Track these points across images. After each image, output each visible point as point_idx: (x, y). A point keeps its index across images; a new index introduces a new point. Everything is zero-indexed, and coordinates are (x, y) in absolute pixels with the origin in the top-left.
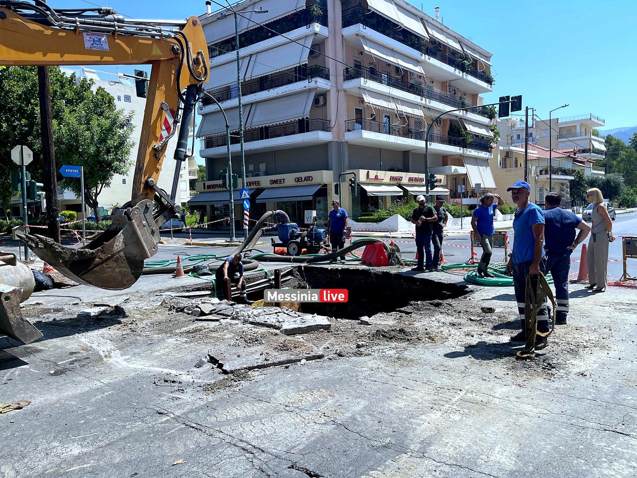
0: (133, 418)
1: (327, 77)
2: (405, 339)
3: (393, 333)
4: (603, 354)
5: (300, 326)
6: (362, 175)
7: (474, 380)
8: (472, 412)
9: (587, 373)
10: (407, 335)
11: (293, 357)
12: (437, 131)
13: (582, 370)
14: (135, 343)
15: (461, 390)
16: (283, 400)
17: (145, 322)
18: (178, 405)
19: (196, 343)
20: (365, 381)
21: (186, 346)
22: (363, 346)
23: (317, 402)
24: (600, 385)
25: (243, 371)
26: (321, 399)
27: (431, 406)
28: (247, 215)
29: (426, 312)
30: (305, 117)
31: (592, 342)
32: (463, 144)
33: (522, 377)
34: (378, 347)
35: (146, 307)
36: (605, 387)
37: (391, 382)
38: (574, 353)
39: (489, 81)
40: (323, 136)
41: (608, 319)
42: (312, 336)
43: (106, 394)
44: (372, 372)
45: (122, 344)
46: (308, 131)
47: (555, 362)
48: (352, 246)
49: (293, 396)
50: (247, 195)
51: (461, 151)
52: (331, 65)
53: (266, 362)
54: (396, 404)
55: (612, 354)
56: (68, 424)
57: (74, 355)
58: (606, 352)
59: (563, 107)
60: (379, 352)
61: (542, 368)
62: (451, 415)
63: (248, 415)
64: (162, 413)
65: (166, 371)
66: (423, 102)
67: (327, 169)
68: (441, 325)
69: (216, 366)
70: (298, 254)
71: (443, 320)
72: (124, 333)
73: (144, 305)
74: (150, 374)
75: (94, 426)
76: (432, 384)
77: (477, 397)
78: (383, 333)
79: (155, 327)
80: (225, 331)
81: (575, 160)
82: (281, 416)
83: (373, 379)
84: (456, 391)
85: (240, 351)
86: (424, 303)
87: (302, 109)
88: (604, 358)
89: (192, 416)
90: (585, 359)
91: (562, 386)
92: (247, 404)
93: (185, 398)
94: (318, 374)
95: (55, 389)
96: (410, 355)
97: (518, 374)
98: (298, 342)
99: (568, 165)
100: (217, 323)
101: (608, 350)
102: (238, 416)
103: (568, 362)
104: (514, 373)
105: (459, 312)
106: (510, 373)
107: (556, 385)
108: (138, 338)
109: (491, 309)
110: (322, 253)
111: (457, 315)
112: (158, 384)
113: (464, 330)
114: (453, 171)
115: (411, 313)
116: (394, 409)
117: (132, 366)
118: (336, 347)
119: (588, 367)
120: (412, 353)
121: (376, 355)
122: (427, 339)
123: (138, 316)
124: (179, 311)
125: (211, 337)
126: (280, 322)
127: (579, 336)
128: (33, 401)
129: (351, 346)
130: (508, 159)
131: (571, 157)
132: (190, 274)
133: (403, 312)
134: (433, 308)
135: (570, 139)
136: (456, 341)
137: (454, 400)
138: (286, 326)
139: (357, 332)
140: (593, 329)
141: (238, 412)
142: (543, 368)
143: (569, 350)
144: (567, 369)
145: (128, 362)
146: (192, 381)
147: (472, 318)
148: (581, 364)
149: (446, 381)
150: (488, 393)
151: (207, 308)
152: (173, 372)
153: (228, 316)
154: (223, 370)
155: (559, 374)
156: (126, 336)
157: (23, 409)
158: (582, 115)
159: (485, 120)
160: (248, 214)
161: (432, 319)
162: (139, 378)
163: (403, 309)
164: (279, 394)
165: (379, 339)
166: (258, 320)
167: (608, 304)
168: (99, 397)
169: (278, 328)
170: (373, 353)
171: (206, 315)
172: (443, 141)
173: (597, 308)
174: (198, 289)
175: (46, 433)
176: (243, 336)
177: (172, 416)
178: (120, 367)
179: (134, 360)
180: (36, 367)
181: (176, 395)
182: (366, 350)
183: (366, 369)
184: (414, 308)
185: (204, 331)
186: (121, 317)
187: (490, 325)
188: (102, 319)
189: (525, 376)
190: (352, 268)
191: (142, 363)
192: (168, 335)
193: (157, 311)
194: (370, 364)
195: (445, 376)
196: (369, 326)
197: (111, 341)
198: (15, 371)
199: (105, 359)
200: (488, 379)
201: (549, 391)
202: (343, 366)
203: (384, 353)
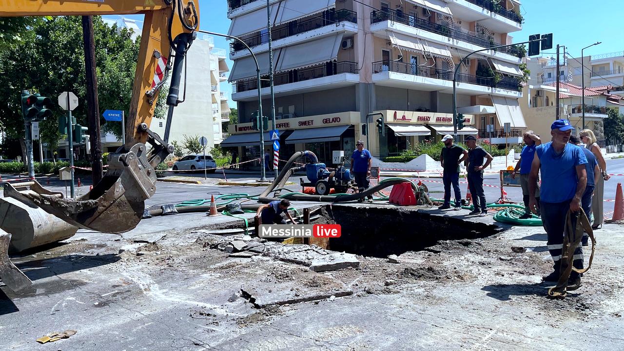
0: (171, 348)
1: (354, 21)
2: (433, 278)
3: (421, 272)
5: (330, 263)
6: (389, 115)
7: (505, 319)
9: (621, 313)
10: (435, 274)
11: (322, 294)
12: (465, 71)
13: (617, 310)
14: (172, 277)
15: (491, 329)
16: (313, 335)
17: (181, 258)
18: (213, 337)
19: (229, 278)
20: (394, 318)
21: (220, 281)
22: (391, 284)
23: (347, 337)
25: (275, 305)
26: (350, 335)
27: (461, 344)
28: (277, 156)
29: (455, 251)
30: (333, 60)
32: (492, 84)
33: (554, 317)
34: (406, 285)
35: (182, 244)
37: (420, 320)
38: (608, 293)
39: (518, 20)
40: (350, 78)
42: (341, 273)
43: (146, 324)
44: (401, 309)
45: (160, 278)
46: (335, 73)
47: (589, 302)
48: (379, 186)
49: (323, 331)
50: (277, 136)
51: (490, 91)
52: (358, 8)
53: (296, 298)
54: (425, 342)
57: (117, 288)
59: (595, 44)
60: (407, 290)
63: (279, 348)
64: (198, 345)
65: (201, 304)
66: (451, 42)
67: (354, 109)
68: (470, 264)
69: (248, 301)
70: (326, 194)
71: (472, 259)
72: (162, 268)
73: (180, 242)
74: (186, 307)
76: (461, 322)
77: (508, 336)
78: (412, 272)
79: (191, 263)
80: (256, 267)
81: (608, 98)
83: (402, 316)
84: (486, 330)
85: (272, 286)
86: (453, 242)
87: (330, 52)
89: (226, 348)
90: (620, 300)
91: (596, 326)
92: (278, 338)
93: (220, 330)
94: (347, 310)
95: (98, 320)
96: (438, 293)
97: (551, 315)
98: (327, 279)
99: (602, 103)
100: (249, 260)
103: (602, 302)
104: (546, 313)
105: (489, 252)
106: (542, 313)
107: (589, 325)
108: (175, 272)
109: (522, 248)
110: (350, 192)
111: (487, 255)
112: (194, 316)
113: (493, 270)
114: (481, 111)
115: (440, 252)
116: (423, 346)
117: (170, 299)
118: (365, 284)
119: (622, 308)
120: (440, 291)
121: (405, 293)
122: (456, 278)
123: (175, 252)
124: (213, 248)
125: (243, 273)
126: (309, 259)
127: (614, 277)
128: (79, 331)
129: (380, 284)
130: (538, 98)
131: (606, 95)
132: (223, 212)
133: (432, 251)
134: (462, 247)
135: (603, 77)
136: (485, 281)
137: (484, 339)
138: (315, 263)
139: (386, 270)
141: (270, 345)
142: (576, 309)
143: (604, 291)
144: (601, 309)
145: (166, 295)
146: (225, 314)
147: (502, 257)
148: (616, 304)
149: (476, 320)
150: (520, 332)
151: (239, 245)
152: (208, 306)
153: (260, 252)
154: (255, 304)
155: (593, 314)
156: (163, 271)
157: (70, 338)
158: (615, 53)
159: (514, 59)
160: (278, 154)
161: (461, 258)
162: (177, 311)
163: (431, 248)
164: (309, 328)
165: (407, 277)
166: (288, 257)
168: (140, 328)
169: (308, 265)
171: (238, 251)
172: (471, 81)
174: (231, 227)
176: (274, 272)
177: (208, 347)
178: (158, 299)
179: (172, 294)
180: (82, 299)
181: (211, 327)
182: (394, 288)
183: (395, 306)
184: (443, 247)
185: (237, 267)
186: (159, 253)
187: (522, 264)
188: (142, 254)
189: (558, 316)
190: (379, 207)
191: (179, 296)
192: (203, 270)
193: (193, 247)
194: (398, 302)
195: (475, 315)
196: (397, 265)
197: (150, 275)
198: (62, 303)
199: (145, 292)
200: (520, 319)
201: (582, 331)
202: (371, 303)
203: (413, 291)
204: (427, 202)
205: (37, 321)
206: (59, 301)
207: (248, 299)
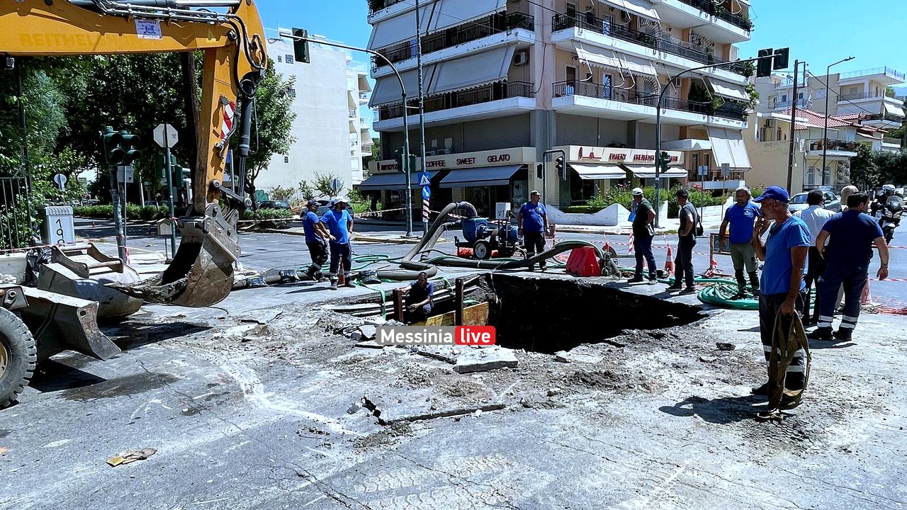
0: (268, 481)
2: (610, 386)
3: (596, 377)
4: (877, 419)
5: (479, 362)
6: (573, 152)
7: (697, 452)
8: (690, 499)
9: (852, 448)
10: (614, 381)
11: (465, 407)
12: (674, 93)
13: (846, 442)
14: (281, 374)
15: (678, 466)
16: (449, 467)
17: (296, 346)
18: (322, 465)
19: (352, 379)
20: (554, 446)
21: (341, 382)
22: (556, 393)
23: (491, 472)
24: (870, 468)
25: (404, 422)
26: (496, 469)
27: (637, 488)
28: (426, 205)
29: (644, 346)
30: (502, 80)
31: (863, 400)
32: (708, 110)
33: (762, 450)
34: (575, 396)
35: (300, 326)
36: (877, 472)
37: (587, 449)
38: (836, 415)
39: (746, 26)
40: (524, 104)
41: (888, 366)
42: (492, 375)
43: (242, 444)
44: (565, 432)
45: (269, 375)
46: (505, 97)
47: (809, 429)
48: (554, 250)
49: (462, 462)
50: (427, 180)
51: (705, 120)
53: (432, 412)
54: (591, 482)
55: (890, 419)
56: (196, 484)
57: (213, 388)
58: (882, 416)
59: (846, 60)
60: (576, 403)
61: (791, 438)
62: (661, 503)
63: (404, 485)
64: (302, 476)
65: (313, 416)
66: (657, 56)
68: (661, 366)
69: (372, 413)
70: (486, 257)
71: (664, 359)
72: (271, 361)
73: (298, 323)
74: (295, 420)
75: (224, 489)
76: (641, 454)
77: (700, 477)
78: (583, 377)
79: (307, 354)
80: (388, 363)
82: (443, 491)
83: (564, 443)
84: (672, 467)
85: (403, 394)
86: (642, 333)
87: (498, 70)
88: (879, 426)
89: (337, 482)
90: (852, 426)
91: (816, 466)
92: (404, 469)
93: (332, 456)
94: (495, 432)
95: (186, 434)
96: (616, 410)
97: (757, 446)
98: (474, 385)
100: (381, 351)
101: (885, 413)
102: (391, 487)
103: (827, 429)
104: (752, 444)
105: (687, 348)
106: (746, 442)
107: (806, 464)
108: (287, 368)
109: (730, 344)
110: (517, 257)
111: (684, 352)
112: (303, 434)
113: (690, 376)
114: (693, 147)
115: (623, 346)
116: (587, 490)
117: (275, 407)
118: (522, 394)
119: (854, 438)
120: (619, 406)
121: (572, 407)
122: (640, 386)
123: (289, 338)
124: (338, 333)
125: (371, 371)
126: (455, 355)
127: (847, 390)
128: (159, 449)
129: (541, 393)
130: (768, 129)
133: (613, 344)
134: (652, 340)
136: (678, 392)
138: (461, 362)
139: (551, 372)
140: (867, 380)
141: (392, 481)
143: (830, 411)
144: (825, 440)
145: (271, 401)
146: (341, 433)
147: (703, 358)
148: (845, 433)
149: (660, 452)
150: (715, 472)
151: (369, 331)
152: (322, 419)
154: (379, 419)
155: (813, 447)
156: (272, 365)
157: (148, 459)
159: (740, 78)
160: (428, 204)
161: (650, 357)
162: (282, 424)
163: (612, 339)
164: (445, 457)
165: (577, 384)
166: (429, 350)
167: (891, 342)
168: (234, 448)
169: (453, 362)
170: (567, 405)
171: (367, 339)
172: (681, 108)
173: (874, 347)
174: (364, 302)
175: (169, 493)
176: (407, 374)
177: (313, 480)
178: (261, 407)
179: (278, 399)
180: (169, 402)
181: (321, 451)
182: (559, 400)
183: (557, 427)
184: (628, 339)
185: (364, 361)
186: (270, 338)
187: (727, 368)
188: (249, 340)
189: (766, 448)
190: (553, 277)
191: (286, 403)
192: (321, 366)
193: (312, 332)
194: (563, 421)
195: (659, 444)
196: (566, 364)
197: (256, 370)
198: (145, 407)
199: (246, 396)
200: (717, 451)
201: (796, 473)
202: (527, 421)
203: (582, 406)
204: (614, 272)
205: (111, 433)
206: (141, 404)
207: (371, 411)
